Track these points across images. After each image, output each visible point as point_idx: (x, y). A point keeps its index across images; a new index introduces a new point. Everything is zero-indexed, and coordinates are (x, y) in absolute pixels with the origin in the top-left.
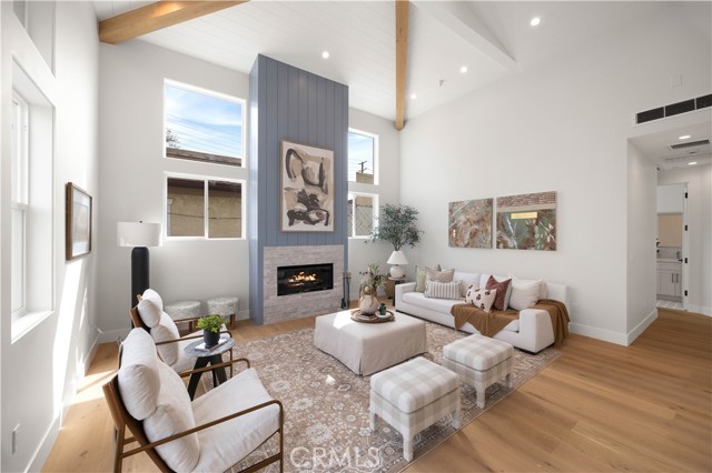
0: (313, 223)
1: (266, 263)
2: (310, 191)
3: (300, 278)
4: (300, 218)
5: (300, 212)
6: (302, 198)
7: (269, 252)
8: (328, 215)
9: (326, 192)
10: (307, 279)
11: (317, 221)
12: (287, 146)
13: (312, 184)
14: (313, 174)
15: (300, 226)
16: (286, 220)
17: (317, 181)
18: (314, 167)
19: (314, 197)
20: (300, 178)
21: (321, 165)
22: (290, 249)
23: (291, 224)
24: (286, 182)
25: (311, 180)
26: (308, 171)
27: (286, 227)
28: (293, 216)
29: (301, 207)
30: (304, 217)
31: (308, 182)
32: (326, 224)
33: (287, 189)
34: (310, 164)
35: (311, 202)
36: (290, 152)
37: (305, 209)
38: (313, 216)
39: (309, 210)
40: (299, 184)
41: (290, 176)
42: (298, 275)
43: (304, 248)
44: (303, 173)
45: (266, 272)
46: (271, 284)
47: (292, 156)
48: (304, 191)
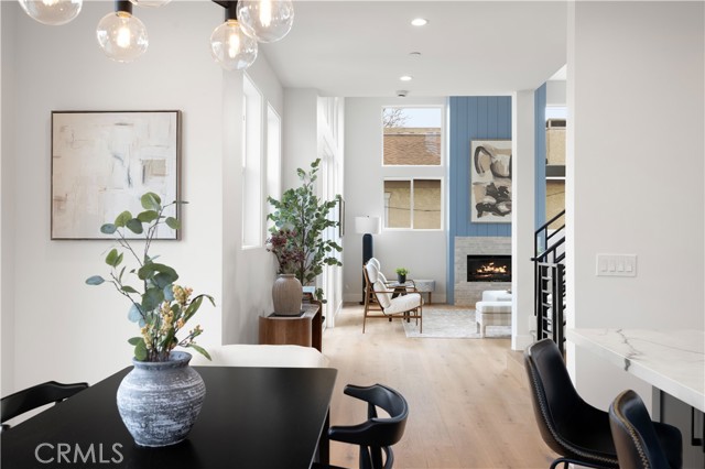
0: (503, 214)
1: (457, 250)
2: (499, 183)
3: (489, 269)
4: (489, 210)
5: (489, 204)
6: (491, 191)
7: (458, 241)
10: (497, 270)
11: (508, 213)
12: (475, 144)
13: (502, 177)
14: (503, 167)
15: (489, 217)
16: (474, 212)
17: (506, 173)
18: (503, 161)
20: (489, 173)
22: (479, 239)
23: (479, 216)
24: (475, 177)
25: (500, 173)
26: (497, 165)
27: (475, 218)
28: (482, 208)
29: (490, 200)
30: (493, 209)
31: (496, 175)
33: (476, 184)
34: (499, 157)
35: (501, 194)
36: (479, 149)
37: (493, 201)
38: (502, 207)
39: (499, 202)
40: (488, 178)
41: (478, 172)
42: (487, 265)
43: (494, 238)
44: (492, 167)
45: (456, 259)
46: (461, 270)
47: (481, 153)
48: (492, 184)
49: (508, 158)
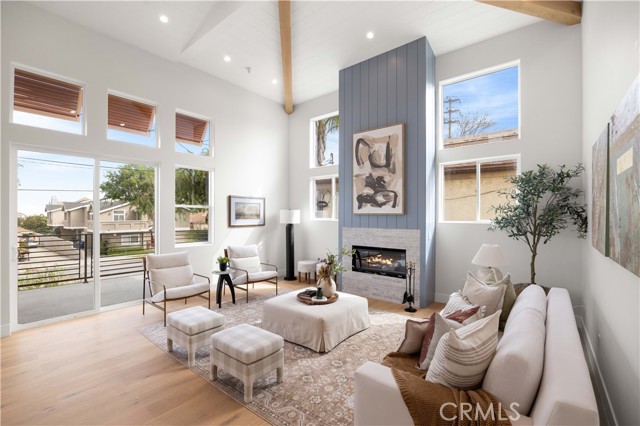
0: (381, 205)
1: (344, 240)
2: (376, 173)
3: (377, 260)
4: (367, 202)
5: (367, 196)
6: (369, 182)
7: (345, 231)
8: (396, 196)
9: (393, 172)
10: (384, 261)
11: (384, 204)
12: (357, 137)
13: (379, 167)
14: (380, 156)
15: (368, 209)
16: (356, 203)
17: (383, 162)
18: (380, 149)
19: (381, 179)
20: (367, 164)
21: (388, 144)
22: (362, 230)
23: (360, 207)
24: (356, 170)
25: (378, 162)
26: (376, 155)
27: (356, 211)
28: (362, 200)
29: (369, 191)
30: (371, 200)
31: (374, 166)
32: (394, 206)
33: (357, 176)
34: (376, 147)
35: (377, 184)
36: (359, 141)
37: (371, 192)
38: (380, 198)
39: (376, 192)
40: (366, 170)
41: (359, 164)
42: (375, 256)
43: (374, 230)
44: (370, 157)
46: (348, 261)
47: (361, 145)
48: (371, 175)
49: (384, 146)
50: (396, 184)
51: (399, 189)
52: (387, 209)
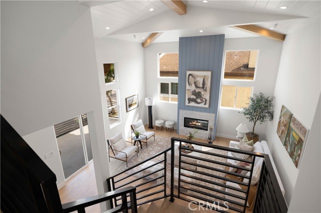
0: (199, 103)
1: (180, 115)
2: (198, 90)
3: (194, 123)
4: (193, 101)
5: (193, 99)
6: (194, 93)
7: (181, 111)
8: (206, 101)
9: (206, 91)
10: (197, 124)
11: (201, 103)
12: (188, 73)
13: (199, 88)
14: (200, 83)
15: (193, 104)
16: (187, 101)
17: (201, 86)
18: (200, 80)
19: (199, 93)
20: (193, 85)
21: (204, 79)
22: (189, 112)
23: (189, 103)
24: (188, 87)
25: (199, 86)
26: (198, 82)
27: (187, 104)
28: (190, 100)
29: (193, 97)
30: (195, 101)
31: (197, 87)
32: (205, 104)
33: (188, 90)
34: (198, 79)
35: (198, 95)
36: (190, 75)
37: (195, 97)
38: (199, 100)
39: (197, 98)
40: (193, 88)
41: (189, 85)
43: (195, 112)
44: (195, 83)
45: (180, 118)
46: (182, 123)
47: (190, 77)
48: (195, 90)
49: (202, 79)
50: (206, 96)
51: (208, 98)
52: (202, 105)
